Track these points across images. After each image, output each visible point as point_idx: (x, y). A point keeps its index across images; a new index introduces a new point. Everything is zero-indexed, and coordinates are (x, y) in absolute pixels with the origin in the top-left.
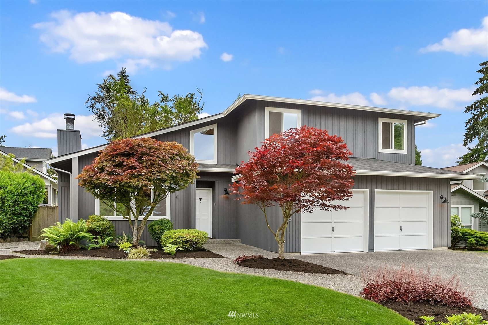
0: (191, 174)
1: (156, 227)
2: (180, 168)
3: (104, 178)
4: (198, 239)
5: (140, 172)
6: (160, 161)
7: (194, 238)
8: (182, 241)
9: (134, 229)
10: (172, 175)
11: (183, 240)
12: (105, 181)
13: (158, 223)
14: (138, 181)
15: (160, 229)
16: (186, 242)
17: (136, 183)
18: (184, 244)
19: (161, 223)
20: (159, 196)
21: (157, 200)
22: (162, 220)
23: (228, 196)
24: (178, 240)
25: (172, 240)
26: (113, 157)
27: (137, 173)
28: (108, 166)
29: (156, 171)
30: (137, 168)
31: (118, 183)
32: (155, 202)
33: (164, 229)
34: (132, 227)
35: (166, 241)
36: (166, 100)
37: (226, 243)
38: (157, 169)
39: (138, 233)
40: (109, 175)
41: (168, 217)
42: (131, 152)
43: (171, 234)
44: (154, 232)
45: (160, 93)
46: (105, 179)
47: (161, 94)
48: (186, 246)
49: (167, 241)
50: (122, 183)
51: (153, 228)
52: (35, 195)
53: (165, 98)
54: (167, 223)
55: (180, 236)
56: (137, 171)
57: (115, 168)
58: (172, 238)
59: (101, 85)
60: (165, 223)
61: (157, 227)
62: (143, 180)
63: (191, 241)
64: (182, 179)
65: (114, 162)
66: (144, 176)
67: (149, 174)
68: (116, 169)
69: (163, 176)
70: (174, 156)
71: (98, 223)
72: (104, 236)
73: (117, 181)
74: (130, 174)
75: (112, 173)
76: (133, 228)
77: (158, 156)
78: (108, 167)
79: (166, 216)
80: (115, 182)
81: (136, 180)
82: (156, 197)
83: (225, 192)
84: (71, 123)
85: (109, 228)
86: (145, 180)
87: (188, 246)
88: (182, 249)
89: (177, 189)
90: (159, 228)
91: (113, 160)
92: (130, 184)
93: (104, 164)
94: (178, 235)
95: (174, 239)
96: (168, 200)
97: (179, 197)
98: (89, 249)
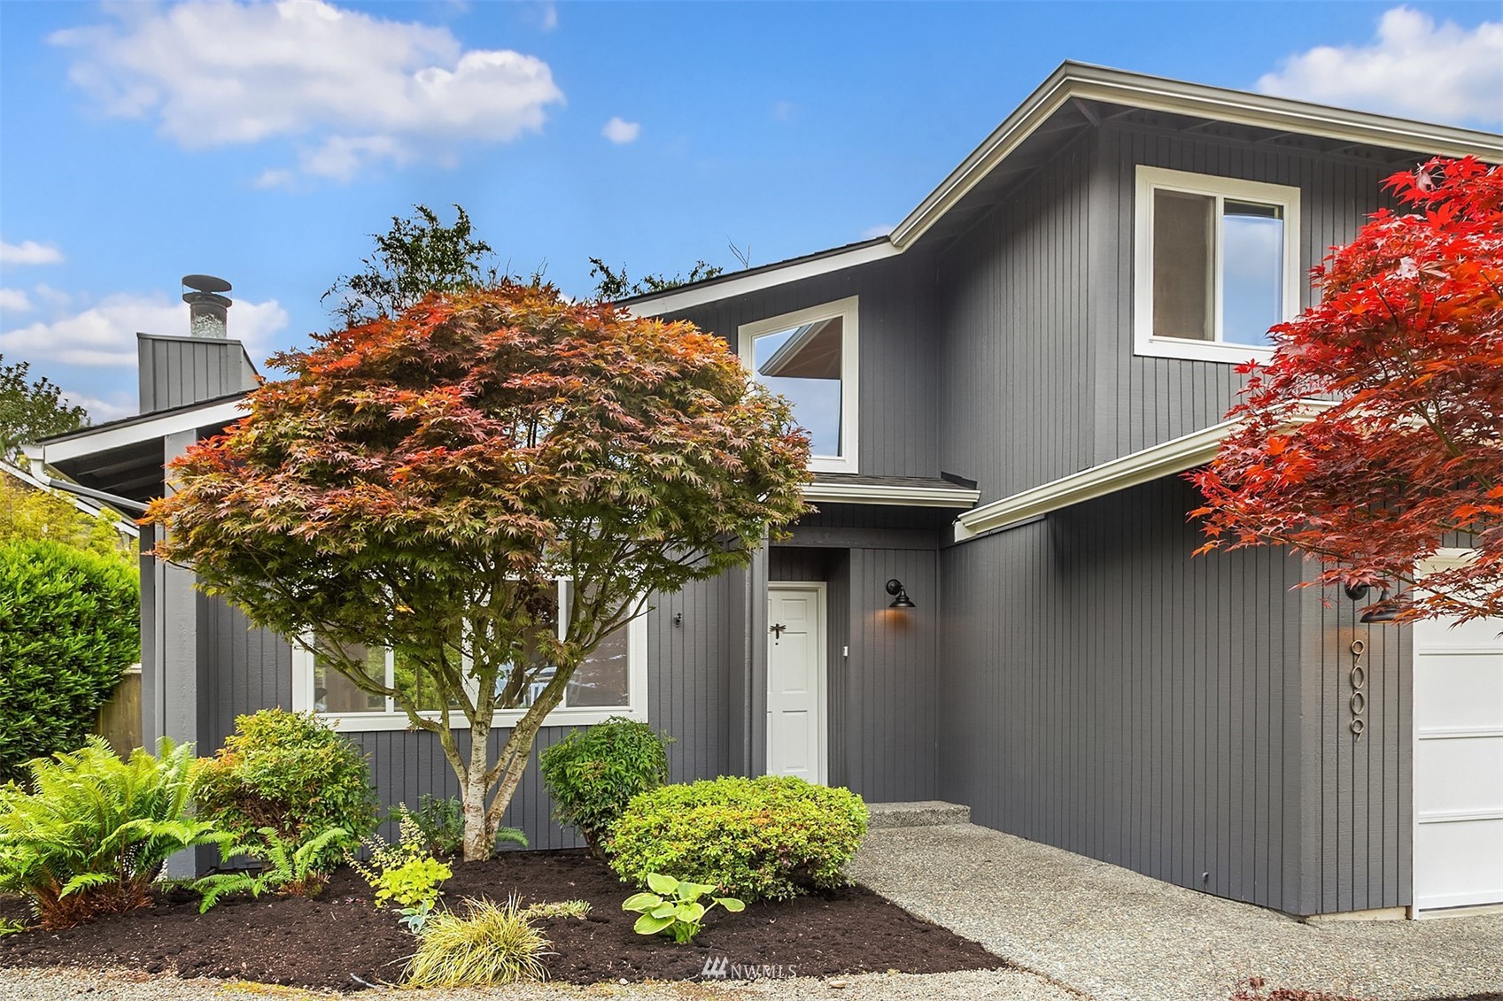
0: (778, 484)
1: (584, 766)
2: (722, 445)
3: (275, 501)
4: (823, 840)
5: (489, 461)
6: (607, 397)
7: (800, 837)
8: (735, 852)
9: (466, 780)
10: (678, 484)
11: (743, 849)
12: (285, 521)
13: (594, 746)
14: (479, 514)
15: (603, 777)
16: (756, 861)
17: (464, 525)
18: (741, 870)
19: (609, 739)
20: (598, 607)
21: (586, 626)
22: (611, 729)
23: (909, 613)
24: (713, 851)
25: (673, 852)
26: (338, 388)
27: (471, 465)
28: (303, 437)
29: (587, 455)
30: (469, 440)
31: (358, 526)
32: (578, 641)
33: (624, 773)
34: (459, 771)
35: (639, 852)
36: (619, 291)
37: (903, 821)
38: (592, 443)
39: (487, 800)
40: (308, 487)
41: (637, 709)
42: (438, 357)
43: (664, 811)
44: (574, 788)
45: (594, 266)
46: (283, 512)
47: (602, 268)
48: (755, 880)
49: (646, 853)
50: (379, 527)
51: (568, 772)
52: (100, 632)
53: (613, 282)
54: (636, 742)
55: (721, 826)
56: (469, 455)
57: (347, 448)
58: (677, 838)
59: (385, 239)
60: (626, 745)
61: (590, 764)
62: (510, 510)
63: (787, 855)
64: (731, 509)
65: (340, 418)
66: (511, 486)
67: (544, 472)
68: (355, 453)
69: (625, 486)
70: (685, 388)
71: (276, 752)
72: (309, 823)
73: (351, 518)
74: (425, 475)
75: (326, 476)
76: (466, 771)
77: (595, 372)
78: (302, 441)
79: (626, 704)
80: (341, 525)
81: (462, 505)
82: (583, 615)
83: (891, 598)
84: (210, 317)
85: (334, 778)
86: (519, 505)
87: (768, 880)
88: (735, 906)
89: (696, 568)
90: (596, 769)
91: (341, 404)
92: (430, 529)
93: (281, 429)
94: (709, 816)
95: (687, 844)
96: (638, 632)
97: (687, 620)
98: (210, 900)
